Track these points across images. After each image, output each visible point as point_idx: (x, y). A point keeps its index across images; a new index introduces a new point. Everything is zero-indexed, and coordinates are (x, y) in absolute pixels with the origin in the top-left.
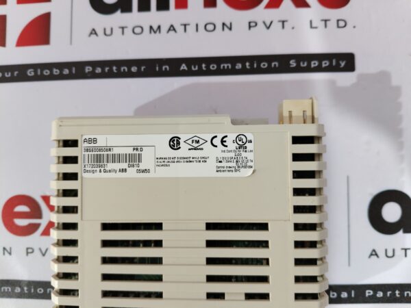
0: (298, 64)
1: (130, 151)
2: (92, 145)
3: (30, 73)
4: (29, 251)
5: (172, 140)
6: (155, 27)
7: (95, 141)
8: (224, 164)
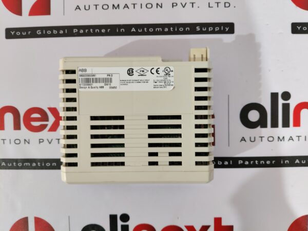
0: (201, 29)
1: (105, 76)
2: (84, 73)
3: (39, 32)
4: (41, 141)
5: (129, 70)
6: (116, 6)
7: (85, 70)
8: (158, 84)
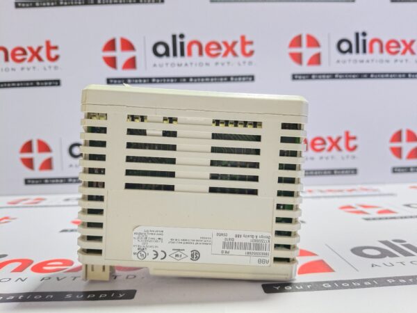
1: (232, 251)
2: (262, 258)
5: (198, 258)
7: (260, 261)
8: (157, 237)
